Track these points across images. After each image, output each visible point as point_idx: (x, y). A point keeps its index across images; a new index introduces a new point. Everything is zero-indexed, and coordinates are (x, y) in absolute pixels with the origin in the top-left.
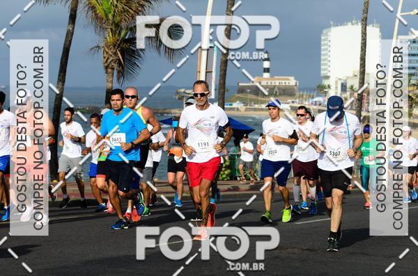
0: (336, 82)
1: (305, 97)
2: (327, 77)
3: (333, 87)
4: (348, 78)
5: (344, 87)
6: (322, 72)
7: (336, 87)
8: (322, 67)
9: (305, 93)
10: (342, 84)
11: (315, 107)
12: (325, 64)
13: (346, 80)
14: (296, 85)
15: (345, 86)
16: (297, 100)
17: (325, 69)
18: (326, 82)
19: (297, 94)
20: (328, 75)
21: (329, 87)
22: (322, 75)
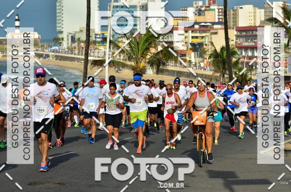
0: (68, 36)
1: (45, 46)
2: (61, 32)
3: (65, 39)
4: (76, 32)
5: (73, 39)
6: (58, 29)
7: (68, 39)
8: (58, 25)
9: (45, 44)
10: (72, 37)
11: (53, 54)
12: (60, 23)
13: (74, 34)
14: (39, 38)
15: (75, 38)
16: (40, 49)
17: (60, 27)
18: (60, 36)
19: (40, 44)
20: (62, 30)
21: (63, 39)
22: (57, 31)
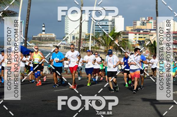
2: (67, 34)
3: (69, 37)
4: (75, 34)
5: (74, 38)
6: (65, 32)
7: (71, 38)
8: (65, 30)
9: (59, 40)
10: (73, 36)
11: (63, 45)
13: (74, 35)
14: (55, 37)
15: (74, 37)
16: (56, 43)
17: (66, 31)
19: (56, 40)
